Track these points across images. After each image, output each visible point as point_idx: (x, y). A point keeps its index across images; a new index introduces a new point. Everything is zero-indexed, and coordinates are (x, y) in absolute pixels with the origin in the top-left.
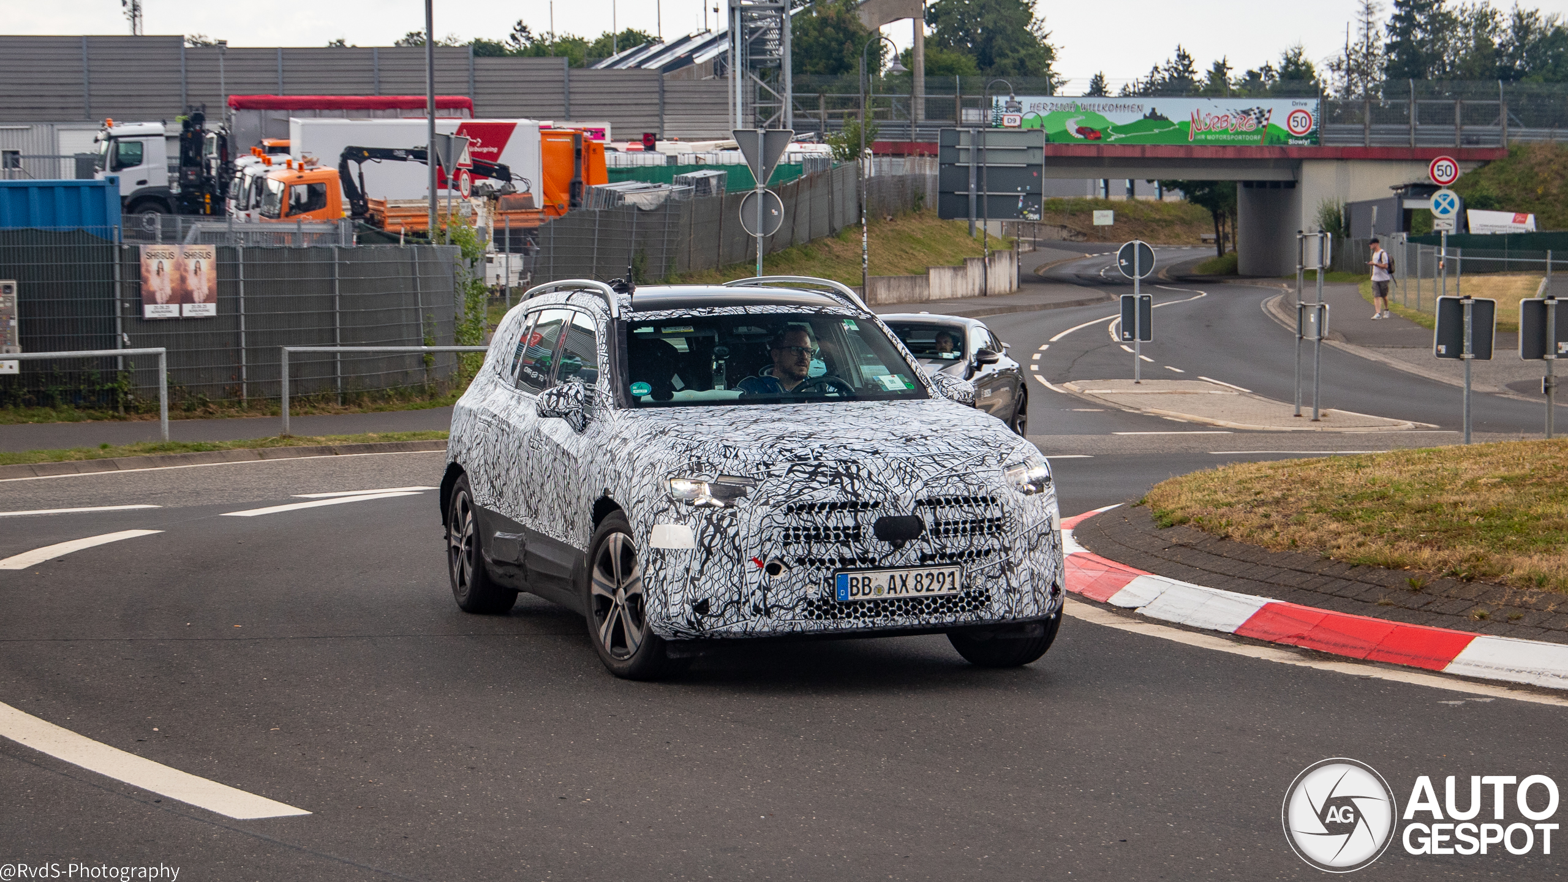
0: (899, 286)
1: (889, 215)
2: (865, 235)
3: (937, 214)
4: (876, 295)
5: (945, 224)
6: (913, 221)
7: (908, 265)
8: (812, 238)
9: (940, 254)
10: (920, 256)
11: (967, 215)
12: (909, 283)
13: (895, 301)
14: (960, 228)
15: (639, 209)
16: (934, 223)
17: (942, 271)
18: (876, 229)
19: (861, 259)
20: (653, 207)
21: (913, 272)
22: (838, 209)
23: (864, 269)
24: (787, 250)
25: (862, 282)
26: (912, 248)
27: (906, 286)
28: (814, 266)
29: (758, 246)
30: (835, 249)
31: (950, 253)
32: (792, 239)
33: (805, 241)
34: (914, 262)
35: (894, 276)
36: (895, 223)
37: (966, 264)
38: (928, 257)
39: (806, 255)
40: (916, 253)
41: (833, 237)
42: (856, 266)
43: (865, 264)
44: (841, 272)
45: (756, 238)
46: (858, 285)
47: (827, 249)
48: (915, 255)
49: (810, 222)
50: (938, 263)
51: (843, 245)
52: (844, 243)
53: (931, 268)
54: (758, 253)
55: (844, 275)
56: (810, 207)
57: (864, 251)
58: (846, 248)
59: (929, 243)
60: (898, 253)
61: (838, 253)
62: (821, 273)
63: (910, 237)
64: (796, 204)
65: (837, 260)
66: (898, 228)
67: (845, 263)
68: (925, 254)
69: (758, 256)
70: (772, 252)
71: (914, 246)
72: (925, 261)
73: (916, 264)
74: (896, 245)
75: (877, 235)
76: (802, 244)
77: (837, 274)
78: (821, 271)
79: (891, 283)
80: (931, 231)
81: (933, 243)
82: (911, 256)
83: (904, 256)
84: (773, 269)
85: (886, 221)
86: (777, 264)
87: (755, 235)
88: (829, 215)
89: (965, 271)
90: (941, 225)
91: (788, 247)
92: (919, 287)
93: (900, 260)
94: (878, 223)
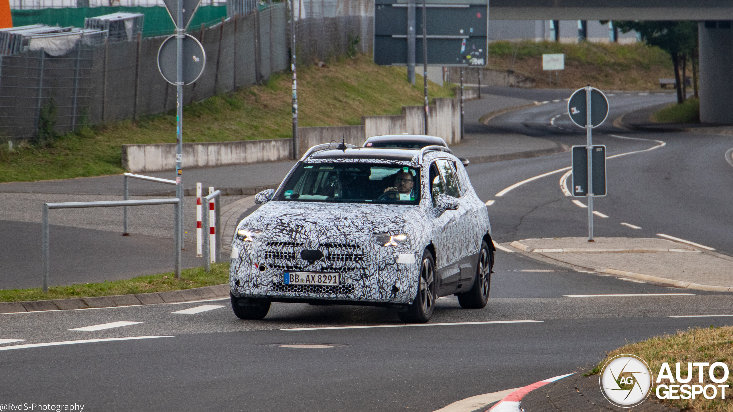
0: (332, 138)
1: (321, 60)
2: (295, 82)
3: (373, 59)
4: (307, 147)
5: (382, 70)
6: (347, 67)
7: (341, 114)
8: (238, 85)
9: (376, 103)
10: (355, 104)
11: (405, 60)
12: (342, 135)
14: (398, 75)
15: (47, 55)
16: (371, 69)
17: (379, 121)
18: (307, 76)
19: (290, 109)
20: (62, 53)
21: (347, 122)
22: (265, 53)
23: (294, 119)
24: (210, 99)
25: (291, 133)
26: (346, 96)
27: (339, 137)
28: (239, 117)
29: (177, 96)
30: (263, 98)
31: (388, 101)
32: (215, 87)
33: (230, 90)
34: (348, 111)
35: (327, 126)
36: (327, 69)
37: (405, 114)
38: (364, 106)
39: (231, 104)
40: (350, 102)
41: (260, 85)
42: (285, 117)
43: (295, 113)
44: (270, 123)
45: (176, 87)
46: (287, 136)
47: (253, 98)
48: (349, 104)
49: (235, 68)
50: (374, 112)
51: (271, 93)
52: (273, 91)
53: (367, 118)
54: (178, 102)
55: (273, 126)
56: (235, 53)
57: (294, 99)
58: (274, 96)
59: (364, 90)
60: (331, 102)
61: (265, 103)
62: (247, 124)
63: (344, 84)
64: (219, 50)
65: (265, 110)
66: (330, 74)
67: (273, 113)
68: (360, 103)
69: (178, 106)
70: (193, 102)
71: (348, 94)
72: (360, 110)
73: (350, 113)
74: (329, 94)
75: (308, 83)
76: (226, 93)
77: (265, 126)
78: (248, 122)
79: (323, 134)
80: (366, 78)
81: (369, 91)
82: (345, 104)
83: (337, 105)
84: (194, 120)
85: (317, 68)
86: (198, 114)
87: (174, 83)
88: (256, 61)
89: (404, 121)
90: (378, 72)
91: (211, 96)
92: (354, 138)
93: (333, 110)
94: (309, 69)
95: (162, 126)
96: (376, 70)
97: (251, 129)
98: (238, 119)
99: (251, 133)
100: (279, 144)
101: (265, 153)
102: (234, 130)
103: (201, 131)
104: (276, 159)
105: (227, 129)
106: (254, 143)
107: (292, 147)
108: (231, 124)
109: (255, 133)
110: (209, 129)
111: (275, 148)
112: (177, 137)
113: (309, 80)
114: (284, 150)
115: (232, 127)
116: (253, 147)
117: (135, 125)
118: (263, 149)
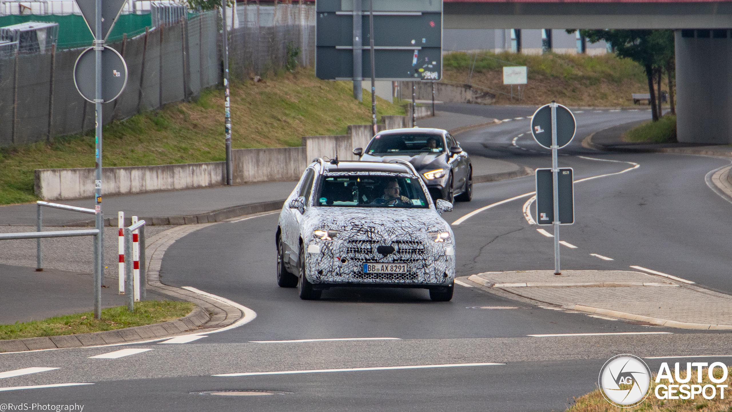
0: (270, 160)
1: (257, 74)
2: (228, 99)
3: (315, 73)
4: (241, 171)
5: (325, 85)
6: (286, 81)
7: (280, 135)
8: (164, 103)
9: (320, 121)
10: (295, 123)
11: (351, 74)
12: (282, 157)
13: (265, 179)
14: (343, 90)
16: (312, 84)
17: (322, 142)
18: (241, 92)
19: (223, 129)
21: (286, 143)
22: (194, 67)
23: (227, 140)
24: (133, 118)
25: (224, 156)
26: (286, 115)
27: (278, 160)
28: (166, 138)
29: (96, 115)
30: (192, 116)
31: (332, 119)
32: (139, 105)
33: (155, 107)
34: (287, 131)
35: (264, 148)
36: (264, 85)
37: (351, 133)
38: (305, 125)
39: (157, 124)
40: (290, 120)
41: (189, 102)
42: (217, 137)
43: (228, 134)
44: (200, 144)
45: (95, 104)
46: (220, 159)
47: (181, 116)
48: (288, 123)
49: (161, 84)
50: (317, 132)
51: (202, 111)
52: (203, 109)
53: (309, 138)
54: (96, 122)
55: (203, 148)
56: (161, 67)
57: (227, 118)
58: (205, 115)
59: (305, 108)
60: (268, 121)
61: (195, 122)
62: (175, 146)
63: (283, 101)
64: (143, 64)
65: (195, 130)
66: (268, 90)
67: (204, 134)
68: (301, 122)
69: (96, 127)
70: (115, 121)
71: (287, 112)
72: (301, 130)
73: (290, 133)
74: (266, 111)
75: (243, 99)
76: (152, 111)
77: (195, 147)
78: (176, 143)
79: (260, 157)
80: (307, 94)
81: (310, 109)
82: (284, 123)
83: (276, 125)
84: (115, 142)
85: (252, 83)
86: (120, 135)
87: (93, 101)
88: (184, 76)
89: (350, 141)
90: (320, 87)
91: (134, 115)
92: (295, 161)
93: (271, 129)
94: (243, 85)
95: (79, 149)
96: (319, 85)
97: (179, 151)
98: (165, 140)
99: (179, 156)
100: (211, 167)
101: (195, 178)
102: (160, 153)
103: (123, 154)
104: (207, 184)
105: (153, 152)
106: (183, 167)
107: (225, 172)
108: (157, 146)
109: (184, 155)
110: (132, 151)
111: (207, 173)
112: (96, 161)
113: (244, 96)
114: (216, 174)
115: (158, 149)
116: (181, 171)
117: (50, 148)
118: (193, 174)
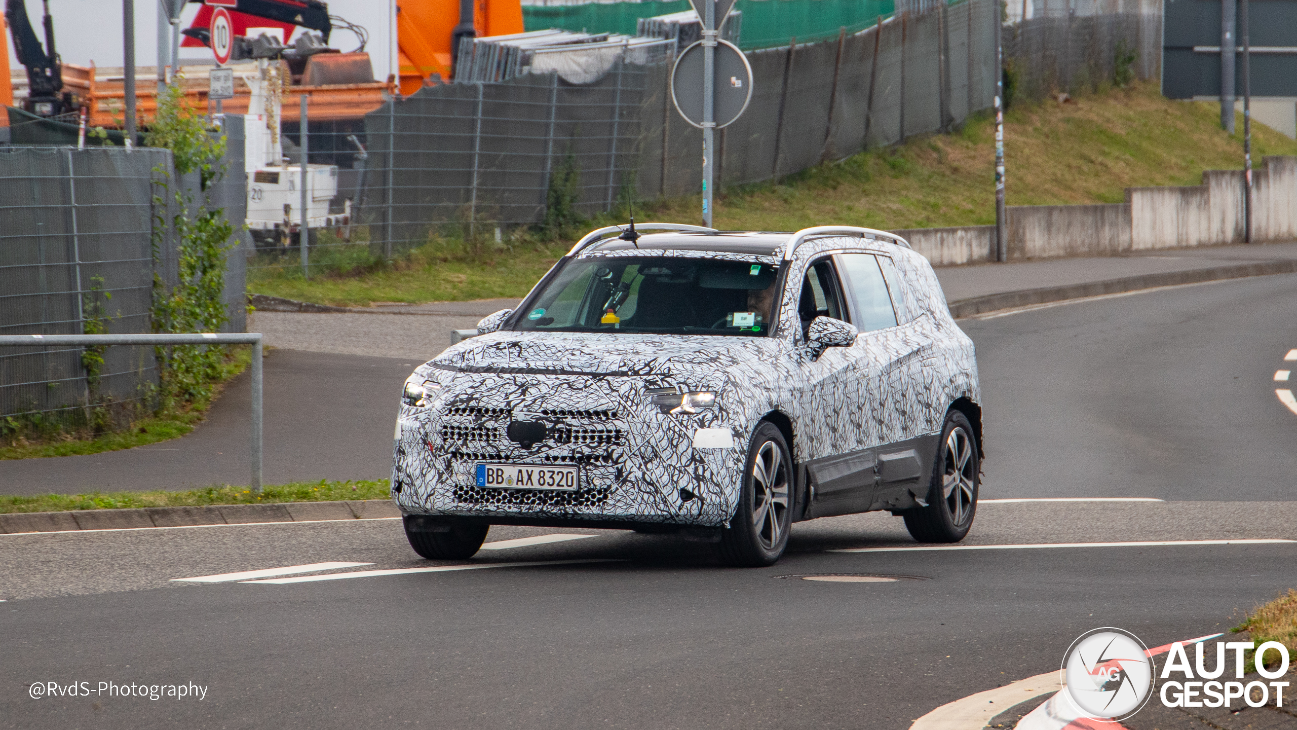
0: (1069, 225)
1: (1063, 91)
2: (1000, 128)
3: (1160, 89)
4: (1022, 241)
5: (1174, 108)
6: (1112, 102)
7: (1092, 184)
8: (907, 134)
9: (1160, 165)
10: (1118, 167)
11: (1218, 90)
12: (1089, 219)
13: (1062, 253)
14: (1206, 115)
15: (562, 82)
16: (1153, 107)
17: (1158, 197)
18: (1035, 118)
19: (993, 174)
20: (589, 78)
21: (1100, 197)
22: (958, 79)
23: (998, 192)
24: (856, 157)
25: (994, 216)
26: (1104, 153)
27: (1083, 224)
28: (907, 188)
29: (704, 146)
30: (951, 155)
31: (1179, 161)
32: (865, 136)
33: (893, 141)
34: (1103, 179)
35: (1060, 204)
36: (1073, 106)
37: (1208, 183)
38: (1134, 171)
39: (893, 167)
40: (1110, 162)
41: (948, 133)
42: (988, 188)
43: (1000, 182)
44: (960, 199)
45: (701, 131)
46: (989, 222)
47: (935, 155)
48: (1106, 166)
49: (902, 104)
50: (1152, 180)
51: (967, 147)
52: (970, 145)
53: (1136, 190)
54: (704, 158)
55: (964, 204)
56: (903, 78)
57: (998, 158)
58: (972, 153)
59: (1137, 143)
60: (1074, 162)
61: (955, 164)
62: (919, 201)
63: (1101, 132)
64: (873, 75)
65: (953, 177)
66: (1079, 115)
67: (968, 182)
68: (1128, 164)
69: (704, 164)
70: (826, 162)
71: (1106, 149)
72: (1126, 178)
73: (1108, 182)
74: (1072, 148)
75: (1036, 129)
76: (885, 147)
77: (950, 202)
78: (921, 197)
79: (1054, 219)
80: (1143, 121)
81: (1145, 144)
82: (1099, 168)
83: (1085, 169)
84: (826, 194)
85: (1055, 103)
86: (834, 184)
88: (941, 92)
89: (1206, 196)
90: (1166, 111)
91: (858, 153)
92: (1111, 225)
93: (1077, 176)
94: (1040, 107)
95: (767, 204)
96: (1164, 107)
97: (925, 209)
98: (904, 192)
99: (923, 216)
100: (971, 234)
101: (946, 252)
102: (894, 212)
103: (835, 213)
104: (965, 260)
105: (883, 210)
106: (926, 233)
107: (995, 241)
108: (890, 201)
109: (932, 216)
110: (850, 208)
111: (964, 243)
112: (704, 217)
113: (1039, 125)
114: (980, 245)
115: (891, 205)
116: (923, 239)
118: (942, 243)
